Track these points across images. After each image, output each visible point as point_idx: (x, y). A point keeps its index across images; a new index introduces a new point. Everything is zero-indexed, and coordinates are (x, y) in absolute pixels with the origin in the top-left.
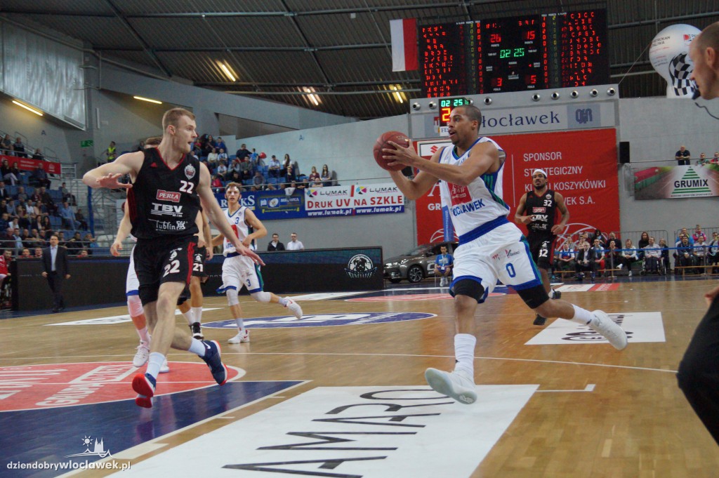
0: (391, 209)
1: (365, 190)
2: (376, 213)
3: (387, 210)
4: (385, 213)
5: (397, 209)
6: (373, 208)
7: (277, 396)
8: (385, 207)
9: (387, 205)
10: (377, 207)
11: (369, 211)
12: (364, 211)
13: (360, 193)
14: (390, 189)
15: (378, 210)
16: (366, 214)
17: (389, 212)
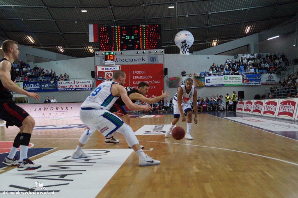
0: (88, 89)
1: (79, 82)
2: (82, 90)
3: (86, 89)
4: (86, 90)
5: (90, 89)
6: (81, 88)
7: (46, 153)
8: (86, 88)
9: (86, 87)
10: (83, 88)
11: (80, 89)
12: (78, 89)
13: (77, 83)
14: (87, 82)
15: (83, 89)
16: (79, 90)
17: (87, 90)
